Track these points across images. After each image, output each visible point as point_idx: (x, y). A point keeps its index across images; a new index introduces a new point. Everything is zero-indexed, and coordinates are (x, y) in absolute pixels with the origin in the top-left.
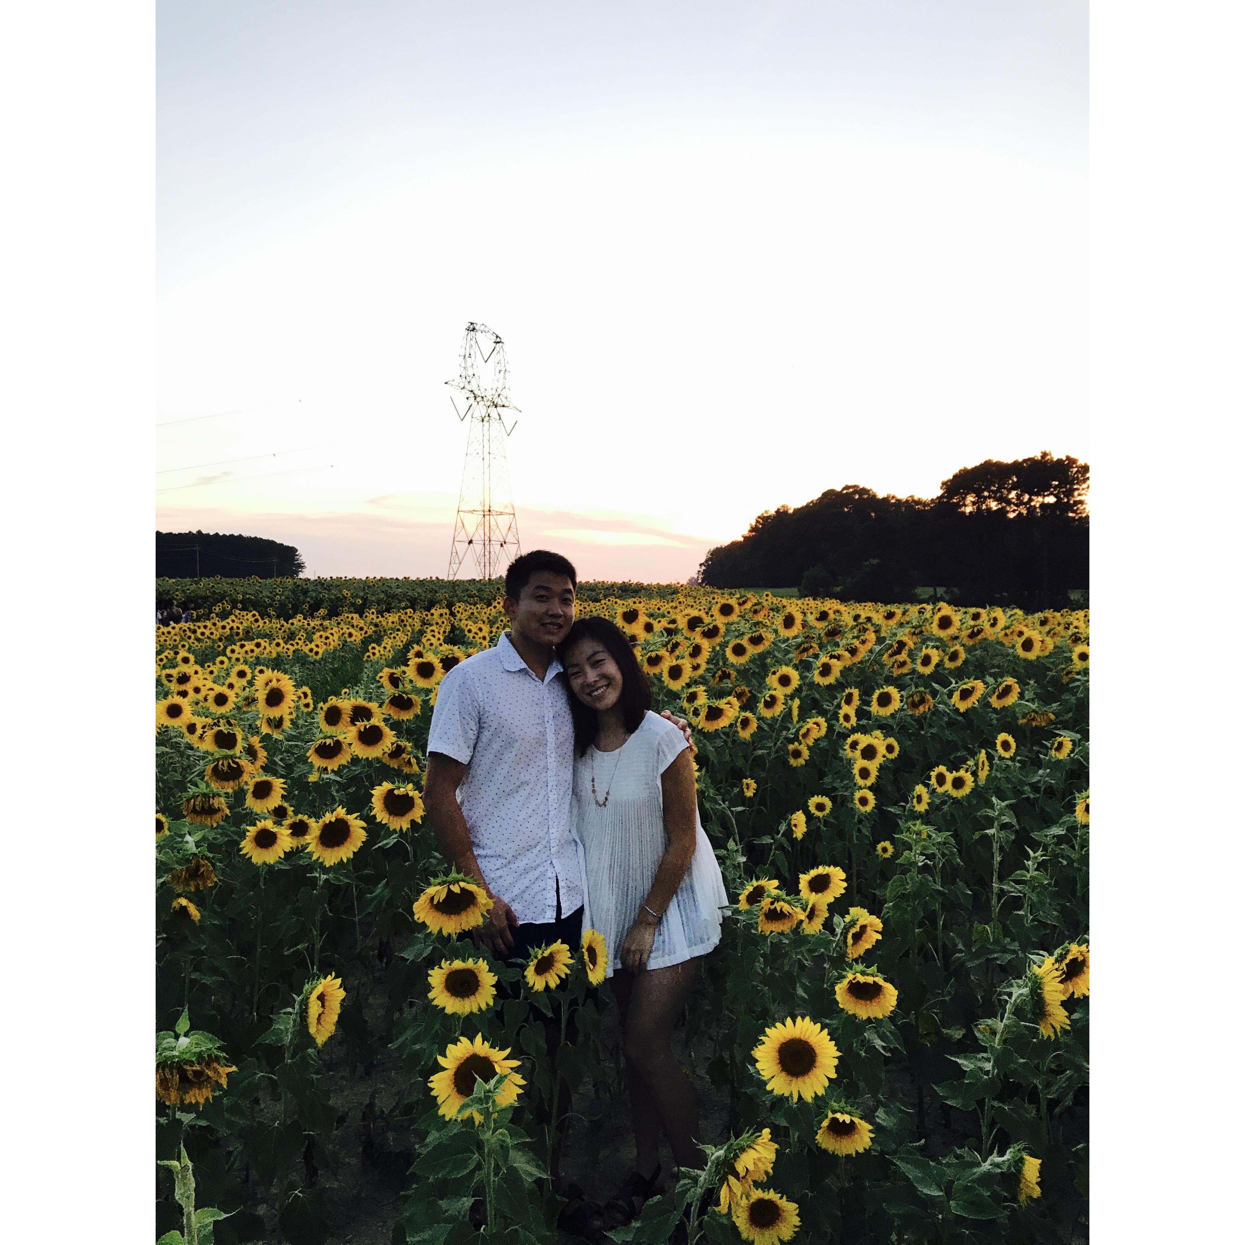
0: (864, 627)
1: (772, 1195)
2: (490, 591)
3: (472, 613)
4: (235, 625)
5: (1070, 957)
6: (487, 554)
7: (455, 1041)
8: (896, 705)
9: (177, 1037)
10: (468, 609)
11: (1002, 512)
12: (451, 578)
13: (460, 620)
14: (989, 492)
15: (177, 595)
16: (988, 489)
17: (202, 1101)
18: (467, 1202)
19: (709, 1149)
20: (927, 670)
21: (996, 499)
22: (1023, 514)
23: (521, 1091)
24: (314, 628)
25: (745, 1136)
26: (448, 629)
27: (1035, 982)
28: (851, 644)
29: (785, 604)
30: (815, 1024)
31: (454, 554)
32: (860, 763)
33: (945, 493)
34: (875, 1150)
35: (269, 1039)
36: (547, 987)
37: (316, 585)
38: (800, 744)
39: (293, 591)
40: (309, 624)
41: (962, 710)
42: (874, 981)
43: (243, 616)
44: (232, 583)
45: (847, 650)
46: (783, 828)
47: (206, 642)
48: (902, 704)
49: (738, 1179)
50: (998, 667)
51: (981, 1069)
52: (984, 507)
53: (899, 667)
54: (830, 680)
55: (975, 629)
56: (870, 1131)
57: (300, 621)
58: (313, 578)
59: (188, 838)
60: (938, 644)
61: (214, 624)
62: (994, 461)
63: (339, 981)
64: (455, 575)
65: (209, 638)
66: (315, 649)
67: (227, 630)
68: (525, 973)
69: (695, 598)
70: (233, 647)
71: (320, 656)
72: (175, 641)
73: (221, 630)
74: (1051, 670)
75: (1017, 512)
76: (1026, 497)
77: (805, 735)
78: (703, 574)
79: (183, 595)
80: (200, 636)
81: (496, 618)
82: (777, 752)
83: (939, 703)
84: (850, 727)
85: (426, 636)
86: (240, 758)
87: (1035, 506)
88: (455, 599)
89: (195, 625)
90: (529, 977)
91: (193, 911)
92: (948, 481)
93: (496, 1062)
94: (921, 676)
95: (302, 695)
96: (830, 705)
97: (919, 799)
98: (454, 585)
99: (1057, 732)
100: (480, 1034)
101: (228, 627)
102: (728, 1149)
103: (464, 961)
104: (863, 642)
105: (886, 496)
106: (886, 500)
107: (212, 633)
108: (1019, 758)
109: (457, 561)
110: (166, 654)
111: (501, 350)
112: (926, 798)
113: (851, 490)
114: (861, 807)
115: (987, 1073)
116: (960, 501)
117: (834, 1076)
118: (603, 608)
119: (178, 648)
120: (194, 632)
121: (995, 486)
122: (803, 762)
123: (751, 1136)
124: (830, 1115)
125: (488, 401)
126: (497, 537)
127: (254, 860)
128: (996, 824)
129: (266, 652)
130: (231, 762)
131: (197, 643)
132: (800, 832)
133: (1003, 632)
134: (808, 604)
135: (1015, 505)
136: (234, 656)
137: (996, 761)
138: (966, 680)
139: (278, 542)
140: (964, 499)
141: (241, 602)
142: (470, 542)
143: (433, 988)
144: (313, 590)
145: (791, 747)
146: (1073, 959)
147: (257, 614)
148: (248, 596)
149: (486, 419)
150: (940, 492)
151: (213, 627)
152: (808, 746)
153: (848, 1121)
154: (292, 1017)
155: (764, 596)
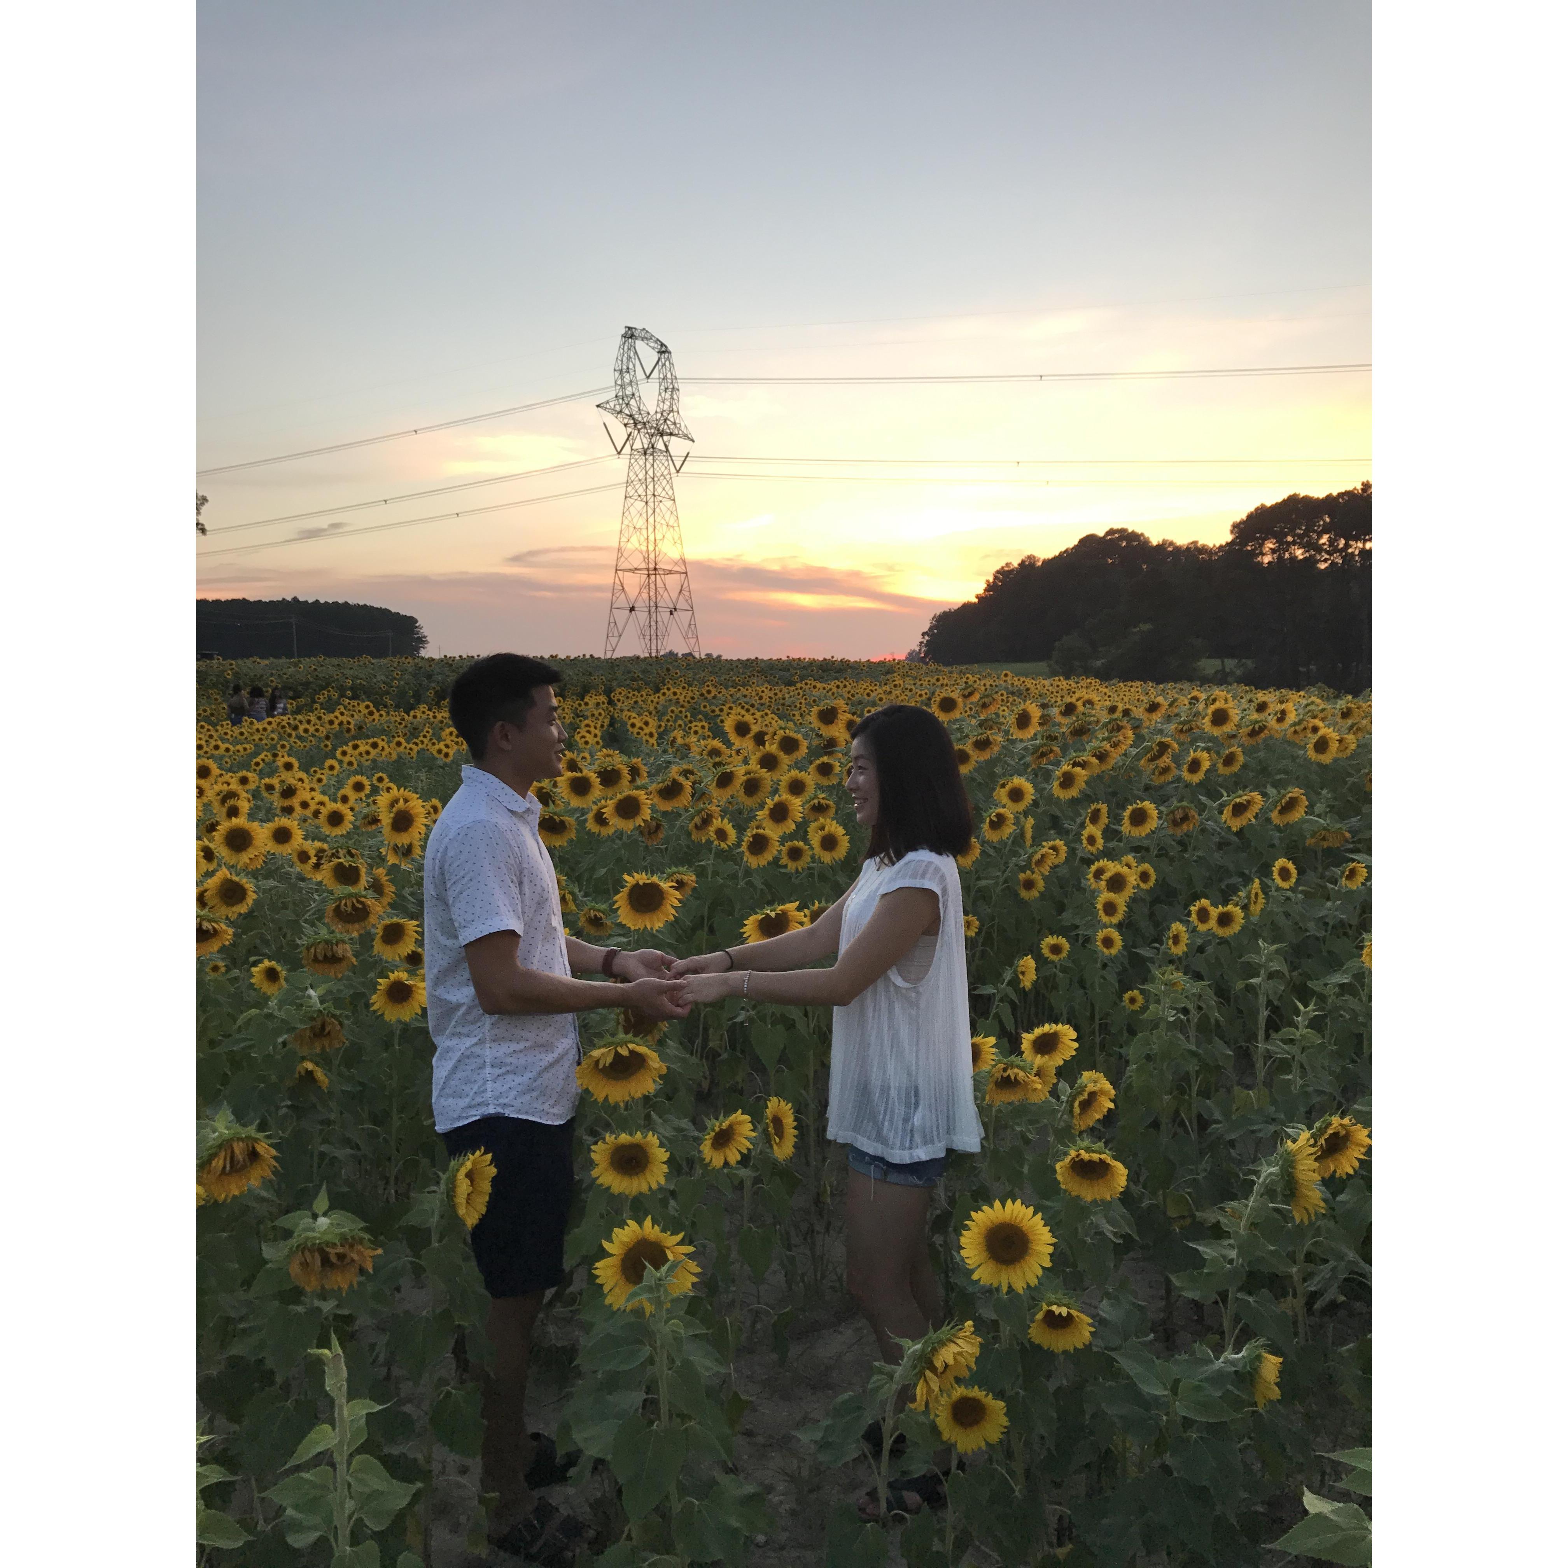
0: (1118, 725)
1: (976, 1393)
2: (658, 673)
3: (636, 702)
4: (345, 719)
5: (1330, 1131)
6: (653, 623)
7: (622, 1224)
8: (1153, 823)
9: (315, 1217)
10: (630, 695)
11: (1310, 562)
12: (608, 656)
13: (622, 711)
14: (1293, 537)
15: (272, 681)
16: (1292, 532)
17: (345, 1287)
18: (638, 1397)
19: (906, 1342)
20: (1196, 778)
21: (1302, 546)
22: (1337, 563)
23: (696, 1280)
24: (442, 722)
25: (945, 1328)
26: (607, 722)
27: (1286, 1160)
28: (1100, 747)
29: (1029, 686)
30: (1027, 1207)
31: (612, 625)
32: (1105, 896)
33: (1237, 538)
34: (1097, 1346)
35: (412, 1219)
36: (726, 1164)
37: (443, 666)
38: (1033, 873)
39: (415, 675)
40: (435, 717)
41: (1234, 829)
42: (1100, 1159)
43: (354, 706)
44: (339, 665)
45: (1094, 755)
46: (1008, 975)
47: (311, 741)
48: (1161, 822)
49: (936, 1375)
50: (1286, 772)
51: (1224, 1257)
52: (1287, 555)
53: (1161, 774)
54: (1074, 792)
55: (1257, 727)
56: (1090, 1325)
57: (424, 712)
58: (436, 656)
59: (311, 992)
60: (1210, 744)
61: (320, 718)
62: (1302, 495)
63: (489, 1156)
64: (614, 650)
65: (313, 735)
66: (445, 750)
67: (336, 726)
68: (701, 1148)
69: (915, 678)
70: (345, 748)
71: (451, 758)
72: (273, 739)
73: (328, 726)
74: (1351, 775)
75: (1330, 562)
76: (1342, 542)
77: (1040, 862)
78: (926, 645)
79: (279, 681)
80: (303, 734)
81: (666, 707)
82: (1006, 881)
83: (1208, 820)
84: (1095, 852)
85: (579, 733)
86: (365, 897)
87: (1353, 553)
88: (615, 683)
89: (295, 719)
90: (706, 1152)
91: (319, 1074)
92: (1240, 523)
93: (668, 1248)
94: (1188, 785)
95: (432, 810)
96: (1073, 823)
97: (1176, 939)
98: (613, 664)
99: (1351, 856)
100: (649, 1217)
101: (337, 722)
102: (926, 1342)
103: (631, 1135)
104: (1115, 745)
105: (1161, 542)
106: (1161, 547)
107: (317, 730)
108: (1300, 888)
109: (616, 634)
110: (262, 756)
111: (667, 363)
112: (1185, 938)
113: (1117, 535)
114: (1105, 950)
115: (1231, 1262)
116: (1256, 549)
117: (1048, 1264)
118: (799, 694)
119: (276, 749)
120: (296, 728)
121: (1301, 529)
122: (1037, 894)
123: (952, 1328)
124: (1045, 1307)
125: (651, 428)
126: (665, 601)
127: (387, 1018)
128: (1262, 972)
129: (384, 754)
130: (355, 901)
131: (299, 743)
132: (1028, 980)
133: (1293, 729)
134: (1058, 686)
135: (1328, 553)
136: (347, 759)
137: (1273, 893)
138: (1241, 792)
139: (393, 610)
140: (1262, 545)
141: (352, 689)
142: (632, 609)
143: (597, 1165)
144: (439, 674)
145: (1022, 876)
146: (1334, 1133)
147: (371, 705)
148: (359, 681)
149: (649, 451)
150: (1229, 538)
151: (318, 722)
152: (1042, 874)
153: (1064, 1314)
154: (438, 1196)
155: (1002, 676)
